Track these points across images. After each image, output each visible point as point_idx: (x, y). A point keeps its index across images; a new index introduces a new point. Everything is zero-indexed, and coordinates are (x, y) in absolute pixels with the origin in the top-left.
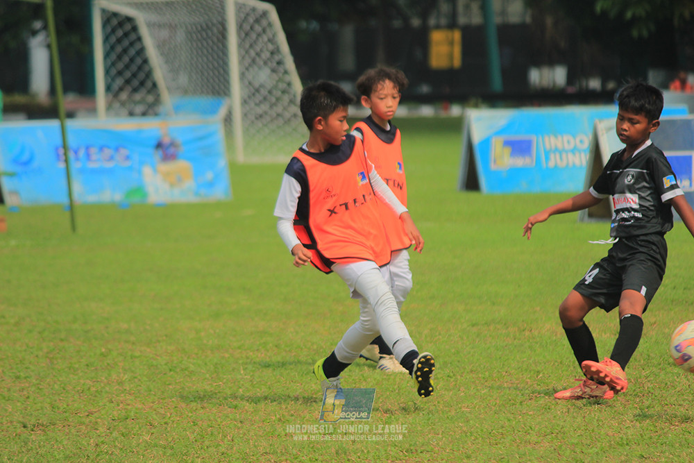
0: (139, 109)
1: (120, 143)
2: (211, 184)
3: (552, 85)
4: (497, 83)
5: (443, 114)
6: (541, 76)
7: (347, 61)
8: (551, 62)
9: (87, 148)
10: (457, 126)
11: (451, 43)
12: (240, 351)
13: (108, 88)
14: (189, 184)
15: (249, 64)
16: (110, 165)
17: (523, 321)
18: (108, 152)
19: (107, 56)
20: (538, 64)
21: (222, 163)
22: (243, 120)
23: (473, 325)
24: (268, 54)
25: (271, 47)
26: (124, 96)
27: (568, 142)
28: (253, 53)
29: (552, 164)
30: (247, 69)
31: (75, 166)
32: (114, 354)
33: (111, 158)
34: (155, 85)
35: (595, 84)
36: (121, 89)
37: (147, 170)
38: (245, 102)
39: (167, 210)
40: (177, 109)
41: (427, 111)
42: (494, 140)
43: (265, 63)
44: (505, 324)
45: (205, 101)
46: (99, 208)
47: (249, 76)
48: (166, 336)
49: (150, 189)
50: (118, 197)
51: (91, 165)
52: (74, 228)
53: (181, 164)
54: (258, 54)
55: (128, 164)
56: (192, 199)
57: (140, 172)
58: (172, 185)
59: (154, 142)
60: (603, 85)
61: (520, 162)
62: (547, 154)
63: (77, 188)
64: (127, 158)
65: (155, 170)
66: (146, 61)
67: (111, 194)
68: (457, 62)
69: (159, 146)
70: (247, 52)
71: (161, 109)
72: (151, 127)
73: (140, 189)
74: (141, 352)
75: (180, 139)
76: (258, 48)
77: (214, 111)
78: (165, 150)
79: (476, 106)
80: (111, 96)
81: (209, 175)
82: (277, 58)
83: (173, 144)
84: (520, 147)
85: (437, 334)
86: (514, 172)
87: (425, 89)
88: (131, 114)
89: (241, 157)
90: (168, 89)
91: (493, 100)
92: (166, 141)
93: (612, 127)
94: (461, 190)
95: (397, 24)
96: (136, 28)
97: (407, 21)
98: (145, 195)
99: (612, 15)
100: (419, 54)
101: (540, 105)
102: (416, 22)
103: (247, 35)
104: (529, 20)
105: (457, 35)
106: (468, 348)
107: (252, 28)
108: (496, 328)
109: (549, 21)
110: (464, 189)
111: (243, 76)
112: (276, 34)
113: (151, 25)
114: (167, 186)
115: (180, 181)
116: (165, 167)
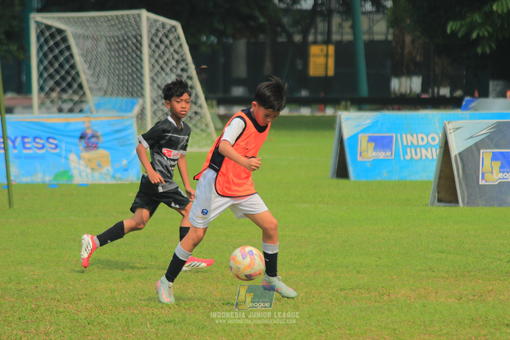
0: (67, 106)
1: (50, 136)
2: (125, 169)
3: (409, 92)
4: (364, 90)
5: (318, 114)
6: (400, 84)
7: (241, 70)
8: (410, 74)
9: (23, 138)
10: (330, 124)
11: (327, 56)
12: (147, 308)
13: (41, 89)
14: (108, 169)
15: (159, 70)
16: (41, 152)
17: (382, 287)
18: (40, 142)
19: (40, 62)
20: (398, 75)
22: (152, 116)
23: (341, 290)
24: (174, 63)
25: (176, 57)
26: (54, 95)
27: (422, 139)
28: (161, 62)
29: (408, 157)
30: (157, 75)
31: (12, 153)
32: (42, 309)
33: (43, 147)
34: (81, 86)
35: (445, 91)
36: (52, 90)
37: (73, 157)
38: (154, 102)
39: (89, 189)
40: (98, 106)
41: (305, 111)
42: (360, 135)
43: (172, 70)
44: (368, 290)
45: (122, 100)
46: (32, 186)
47: (158, 80)
48: (86, 295)
49: (75, 173)
50: (48, 179)
51: (26, 152)
52: (11, 204)
53: (101, 152)
54: (166, 63)
55: (57, 151)
56: (108, 180)
57: (67, 158)
58: (92, 169)
59: (79, 134)
60: (452, 92)
61: (382, 155)
62: (405, 148)
64: (56, 146)
65: (80, 158)
66: (73, 67)
67: (42, 176)
68: (331, 72)
69: (82, 137)
70: (157, 61)
71: (85, 107)
72: (77, 121)
73: (67, 172)
74: (65, 308)
75: (101, 131)
76: (165, 58)
78: (88, 140)
79: (346, 109)
80: (43, 95)
81: (125, 162)
82: (183, 65)
83: (94, 135)
84: (382, 143)
85: (311, 296)
86: (377, 162)
87: (304, 93)
88: (60, 110)
90: (91, 89)
91: (360, 103)
92: (89, 133)
93: (458, 127)
94: (332, 177)
95: (282, 39)
96: (65, 40)
97: (290, 36)
98: (71, 177)
99: (460, 35)
100: (299, 64)
101: (399, 109)
102: (298, 38)
103: (157, 46)
104: (390, 37)
105: (331, 49)
106: (336, 309)
107: (161, 41)
108: (360, 292)
109: (408, 39)
110: (336, 175)
111: (153, 80)
112: (181, 45)
113: (76, 37)
114: (89, 171)
115: (100, 166)
116: (87, 155)
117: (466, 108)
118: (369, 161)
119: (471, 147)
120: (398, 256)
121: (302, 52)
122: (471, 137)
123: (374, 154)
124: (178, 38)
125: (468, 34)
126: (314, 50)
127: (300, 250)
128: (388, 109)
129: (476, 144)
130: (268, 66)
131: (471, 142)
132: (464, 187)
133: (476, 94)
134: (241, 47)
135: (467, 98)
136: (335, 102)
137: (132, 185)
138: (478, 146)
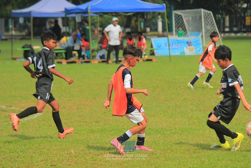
1: (179, 42)
2: (199, 51)
5: (249, 35)
7: (227, 24)
9: (172, 44)
11: (250, 19)
14: (194, 51)
15: (206, 25)
16: (177, 47)
18: (176, 44)
21: (201, 46)
22: (205, 37)
28: (207, 23)
30: (206, 26)
31: (170, 47)
33: (177, 46)
34: (186, 29)
37: (185, 48)
38: (205, 33)
39: (190, 57)
40: (191, 35)
41: (245, 35)
43: (210, 24)
45: (196, 33)
47: (206, 27)
49: (186, 52)
50: (179, 54)
51: (173, 47)
52: (170, 61)
53: (192, 47)
54: (208, 23)
55: (181, 47)
56: (194, 54)
57: (183, 49)
58: (190, 51)
59: (187, 42)
63: (171, 52)
64: (181, 45)
66: (184, 24)
67: (177, 53)
69: (188, 43)
71: (187, 35)
72: (186, 39)
73: (184, 52)
75: (192, 41)
76: (208, 21)
77: (198, 35)
78: (189, 44)
80: (176, 32)
81: (198, 49)
82: (213, 23)
83: (191, 42)
87: (244, 30)
89: (204, 45)
90: (189, 30)
92: (189, 42)
95: (238, 15)
96: (182, 17)
97: (240, 15)
98: (185, 53)
102: (243, 15)
103: (206, 18)
107: (207, 17)
111: (205, 27)
112: (212, 18)
113: (185, 17)
114: (189, 52)
115: (192, 50)
116: (189, 47)
121: (244, 19)
124: (211, 16)
126: (247, 18)
130: (235, 23)
134: (227, 18)
137: (200, 55)
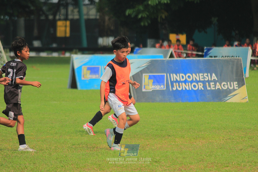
3: (108, 44)
4: (85, 44)
5: (62, 56)
6: (103, 41)
8: (108, 36)
10: (68, 61)
11: (66, 26)
17: (94, 143)
20: (102, 36)
23: (73, 145)
41: (55, 55)
42: (83, 67)
44: (86, 145)
61: (94, 77)
68: (68, 35)
79: (76, 53)
84: (94, 70)
85: (58, 149)
86: (92, 80)
87: (54, 45)
91: (83, 51)
93: (132, 62)
94: (69, 88)
95: (43, 18)
97: (47, 16)
99: (133, 16)
100: (52, 30)
101: (103, 53)
102: (51, 17)
104: (98, 17)
105: (68, 23)
106: (70, 155)
108: (82, 146)
109: (107, 18)
110: (71, 87)
117: (136, 53)
118: (87, 80)
119: (138, 72)
120: (102, 128)
121: (53, 24)
122: (138, 68)
123: (90, 76)
125: (137, 16)
126: (60, 23)
127: (52, 125)
128: (97, 53)
129: (141, 71)
131: (138, 70)
132: (135, 93)
133: (141, 46)
135: (137, 48)
136: (70, 50)
138: (142, 72)
